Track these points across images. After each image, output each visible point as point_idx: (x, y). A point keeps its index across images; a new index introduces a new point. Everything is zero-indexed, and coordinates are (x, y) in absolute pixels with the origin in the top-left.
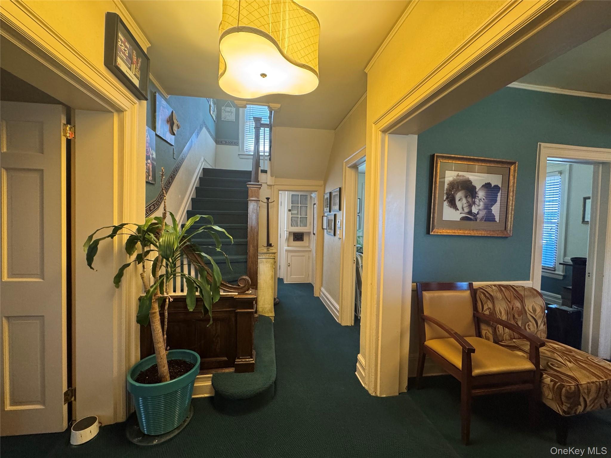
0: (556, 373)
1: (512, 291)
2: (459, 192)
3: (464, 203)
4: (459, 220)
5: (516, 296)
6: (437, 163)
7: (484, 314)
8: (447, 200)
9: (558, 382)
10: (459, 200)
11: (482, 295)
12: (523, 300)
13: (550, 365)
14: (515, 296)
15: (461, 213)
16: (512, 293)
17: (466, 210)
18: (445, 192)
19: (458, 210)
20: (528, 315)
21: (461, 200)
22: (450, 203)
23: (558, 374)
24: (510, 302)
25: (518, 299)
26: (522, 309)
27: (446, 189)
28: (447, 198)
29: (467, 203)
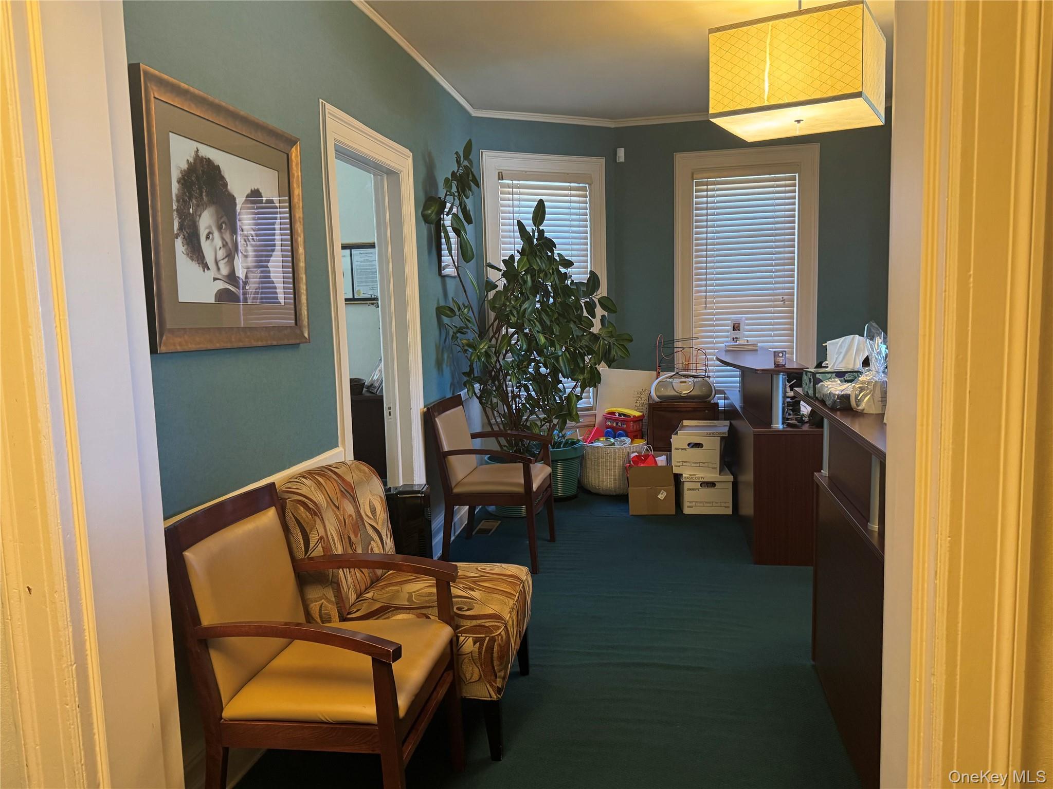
0: (474, 623)
1: (335, 480)
2: (204, 209)
3: (218, 248)
4: (212, 300)
5: (343, 489)
6: (148, 101)
7: (312, 559)
8: (182, 236)
9: (484, 639)
10: (207, 238)
11: (302, 508)
12: (354, 494)
13: (457, 611)
14: (342, 491)
15: (215, 279)
16: (335, 484)
17: (225, 271)
18: (175, 207)
19: (208, 269)
20: (369, 528)
21: (211, 236)
22: (188, 244)
23: (479, 622)
24: (338, 508)
25: (348, 495)
26: (356, 519)
27: (177, 196)
28: (181, 228)
29: (224, 246)
